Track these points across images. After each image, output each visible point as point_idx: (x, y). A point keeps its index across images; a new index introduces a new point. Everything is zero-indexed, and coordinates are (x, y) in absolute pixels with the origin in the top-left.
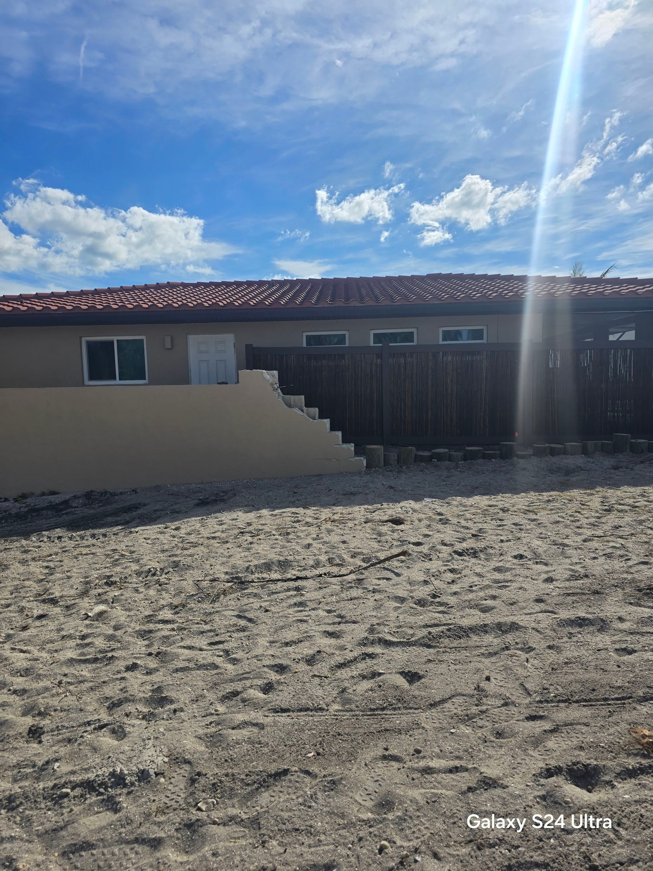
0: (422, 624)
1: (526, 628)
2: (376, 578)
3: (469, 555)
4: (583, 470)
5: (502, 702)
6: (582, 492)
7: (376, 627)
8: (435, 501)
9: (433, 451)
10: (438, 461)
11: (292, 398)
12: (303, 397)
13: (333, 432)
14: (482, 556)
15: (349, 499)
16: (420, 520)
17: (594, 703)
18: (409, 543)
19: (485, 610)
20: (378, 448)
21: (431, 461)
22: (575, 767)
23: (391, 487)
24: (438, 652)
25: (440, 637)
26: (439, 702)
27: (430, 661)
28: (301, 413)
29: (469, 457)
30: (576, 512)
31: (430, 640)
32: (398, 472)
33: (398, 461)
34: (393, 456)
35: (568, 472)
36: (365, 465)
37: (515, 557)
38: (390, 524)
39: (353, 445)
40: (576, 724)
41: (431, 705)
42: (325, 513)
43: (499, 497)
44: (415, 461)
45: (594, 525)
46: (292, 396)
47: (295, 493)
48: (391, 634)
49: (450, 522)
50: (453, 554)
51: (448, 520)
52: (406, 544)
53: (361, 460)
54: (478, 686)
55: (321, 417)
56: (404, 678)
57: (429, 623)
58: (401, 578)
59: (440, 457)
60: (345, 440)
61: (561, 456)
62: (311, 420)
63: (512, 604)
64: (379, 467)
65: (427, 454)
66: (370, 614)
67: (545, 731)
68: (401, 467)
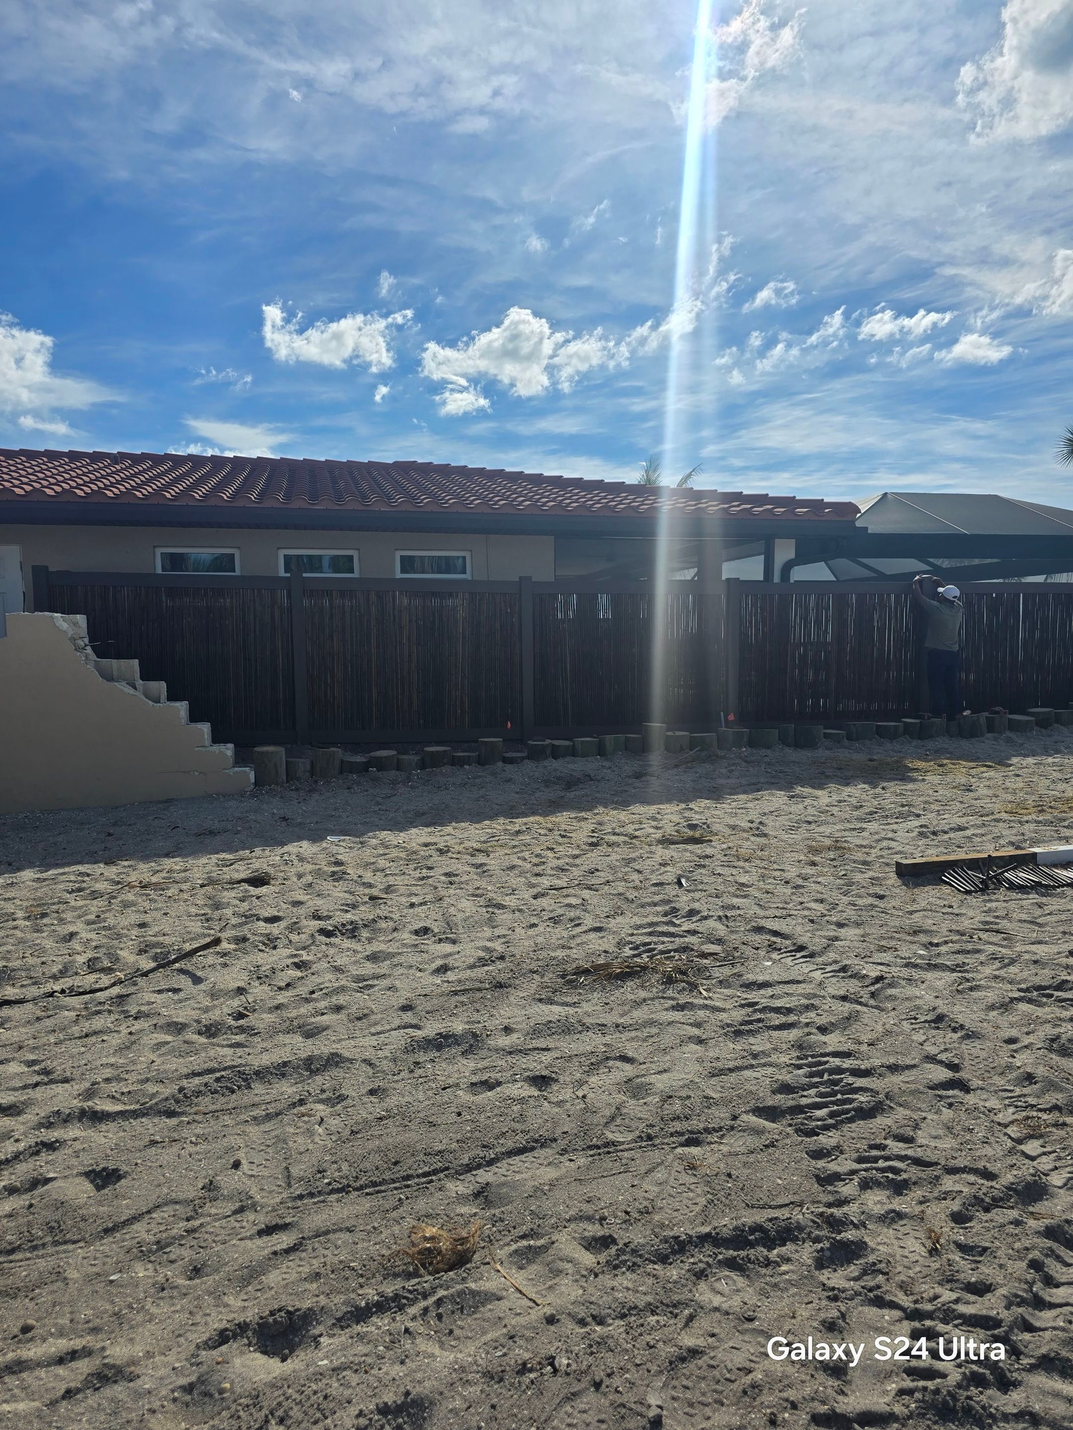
0: (185, 1071)
1: (351, 1061)
2: (154, 992)
3: (343, 934)
4: (592, 780)
5: (238, 1205)
6: (573, 815)
7: (102, 1085)
8: (344, 840)
9: (373, 754)
10: (378, 770)
11: (114, 664)
12: (136, 662)
13: (193, 725)
14: (365, 934)
15: (201, 843)
16: (300, 876)
17: (383, 1188)
18: (258, 920)
19: (310, 1033)
20: (275, 752)
21: (367, 771)
22: (271, 1320)
23: (284, 819)
24: (181, 1122)
25: (198, 1094)
26: (124, 1222)
27: (153, 1143)
28: (132, 691)
29: (428, 763)
30: (548, 849)
31: (177, 1101)
32: (310, 791)
33: (312, 773)
34: (303, 765)
35: (570, 783)
36: (253, 780)
37: (416, 933)
38: (246, 886)
39: (231, 746)
40: (335, 1231)
41: (107, 1231)
42: (142, 871)
43: (449, 829)
44: (341, 772)
45: (563, 870)
46: (114, 661)
47: (110, 835)
48: (113, 1097)
49: (347, 877)
50: (316, 934)
51: (344, 873)
52: (253, 921)
53: (245, 772)
54: (211, 1182)
55: (172, 697)
56: (92, 1182)
57: (197, 1069)
58: (202, 986)
59: (381, 765)
60: (217, 738)
61: (568, 759)
62: (151, 703)
63: (359, 1019)
64: (277, 784)
65: (359, 759)
66: (104, 1061)
67: (275, 1253)
68: (316, 782)
